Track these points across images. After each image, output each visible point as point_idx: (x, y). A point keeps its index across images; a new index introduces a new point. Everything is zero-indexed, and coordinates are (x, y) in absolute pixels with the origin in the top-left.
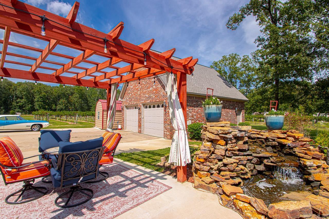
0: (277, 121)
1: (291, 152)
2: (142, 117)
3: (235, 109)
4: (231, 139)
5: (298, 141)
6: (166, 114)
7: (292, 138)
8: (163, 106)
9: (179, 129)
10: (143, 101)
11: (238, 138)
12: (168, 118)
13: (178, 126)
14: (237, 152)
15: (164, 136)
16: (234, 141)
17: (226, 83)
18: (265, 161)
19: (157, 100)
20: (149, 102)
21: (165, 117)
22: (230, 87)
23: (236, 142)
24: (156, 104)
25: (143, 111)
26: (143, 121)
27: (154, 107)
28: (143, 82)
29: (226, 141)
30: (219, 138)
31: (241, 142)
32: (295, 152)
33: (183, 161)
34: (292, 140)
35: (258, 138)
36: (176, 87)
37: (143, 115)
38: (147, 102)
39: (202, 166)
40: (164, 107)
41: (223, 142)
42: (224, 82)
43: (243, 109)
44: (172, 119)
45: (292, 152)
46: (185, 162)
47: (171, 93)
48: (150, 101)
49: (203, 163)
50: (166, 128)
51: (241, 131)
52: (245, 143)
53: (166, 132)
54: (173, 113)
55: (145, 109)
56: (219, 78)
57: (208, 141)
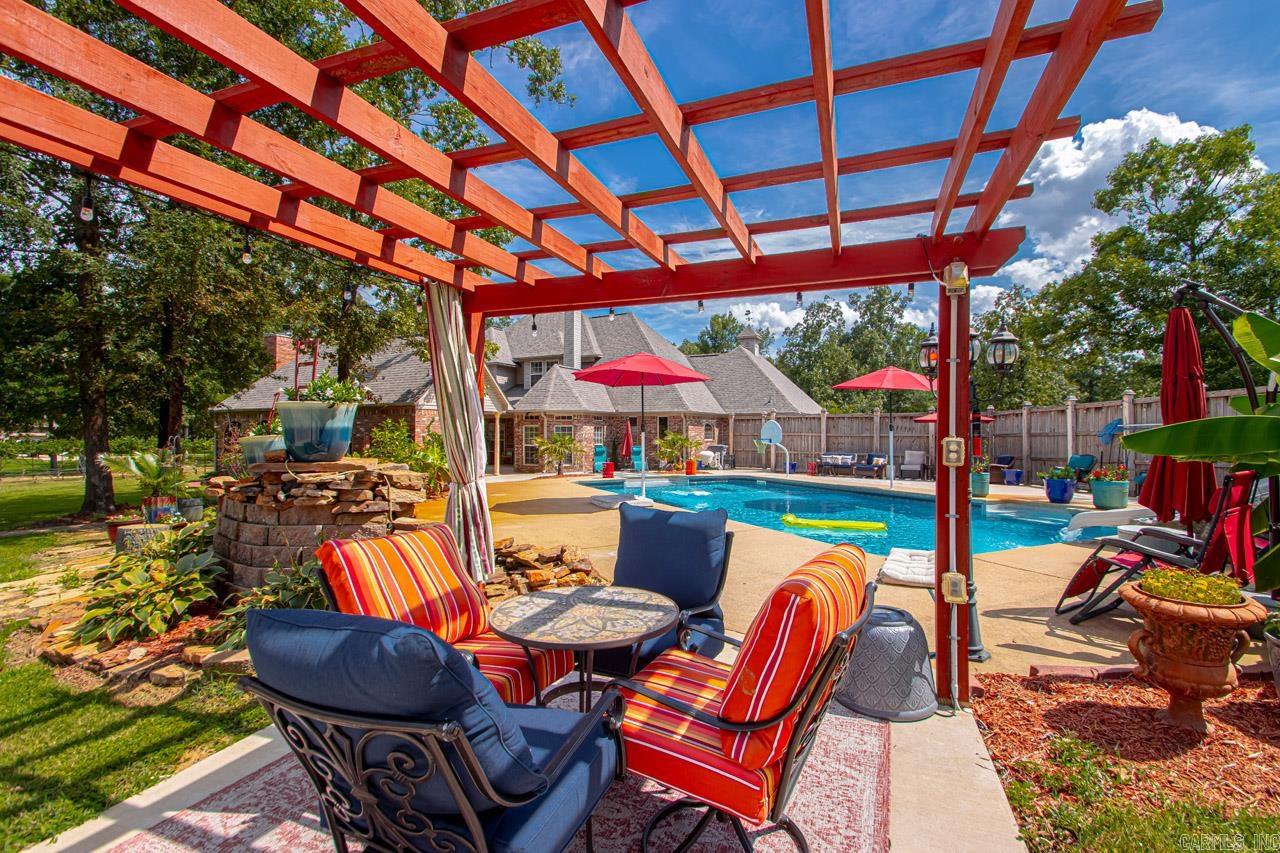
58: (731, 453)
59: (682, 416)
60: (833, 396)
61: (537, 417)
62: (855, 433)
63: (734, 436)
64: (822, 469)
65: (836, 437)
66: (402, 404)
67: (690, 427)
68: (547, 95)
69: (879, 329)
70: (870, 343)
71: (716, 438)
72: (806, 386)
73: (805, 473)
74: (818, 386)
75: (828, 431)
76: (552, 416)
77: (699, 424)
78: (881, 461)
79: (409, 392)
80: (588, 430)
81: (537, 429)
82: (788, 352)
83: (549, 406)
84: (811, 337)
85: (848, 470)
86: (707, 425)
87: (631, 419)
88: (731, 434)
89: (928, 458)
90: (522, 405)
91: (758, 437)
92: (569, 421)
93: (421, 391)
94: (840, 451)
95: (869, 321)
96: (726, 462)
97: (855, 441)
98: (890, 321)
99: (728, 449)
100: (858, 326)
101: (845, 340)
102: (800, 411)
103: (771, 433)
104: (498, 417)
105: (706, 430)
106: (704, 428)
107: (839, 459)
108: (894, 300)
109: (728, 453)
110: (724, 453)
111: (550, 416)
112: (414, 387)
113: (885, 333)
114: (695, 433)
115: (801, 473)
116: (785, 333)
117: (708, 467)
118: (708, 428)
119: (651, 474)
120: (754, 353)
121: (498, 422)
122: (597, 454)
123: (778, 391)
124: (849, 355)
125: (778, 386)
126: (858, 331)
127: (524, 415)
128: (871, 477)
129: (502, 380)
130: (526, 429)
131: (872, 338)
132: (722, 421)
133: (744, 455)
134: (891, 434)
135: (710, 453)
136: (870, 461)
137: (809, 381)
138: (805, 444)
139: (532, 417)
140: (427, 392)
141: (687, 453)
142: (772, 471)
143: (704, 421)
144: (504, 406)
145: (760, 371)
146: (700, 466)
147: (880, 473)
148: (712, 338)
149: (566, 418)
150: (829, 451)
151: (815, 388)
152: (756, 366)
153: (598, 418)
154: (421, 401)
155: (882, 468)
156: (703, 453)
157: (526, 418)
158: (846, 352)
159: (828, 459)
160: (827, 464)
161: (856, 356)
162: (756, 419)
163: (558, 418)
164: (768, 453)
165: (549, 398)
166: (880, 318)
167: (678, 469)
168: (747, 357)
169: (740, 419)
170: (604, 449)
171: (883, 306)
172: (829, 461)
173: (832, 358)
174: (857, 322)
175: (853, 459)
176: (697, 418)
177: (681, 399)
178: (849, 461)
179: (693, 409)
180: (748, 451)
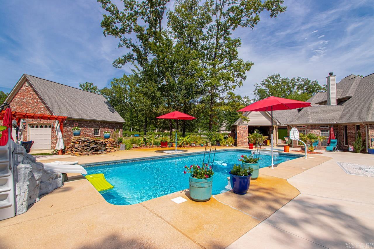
2: (28, 135)
3: (114, 128)
4: (81, 141)
6: (53, 132)
8: (50, 127)
9: (60, 138)
10: (29, 122)
11: (84, 141)
12: (55, 136)
13: (59, 137)
14: (83, 146)
15: (51, 148)
16: (83, 142)
17: (111, 109)
18: (95, 149)
19: (45, 122)
20: (36, 122)
21: (52, 135)
22: (113, 112)
23: (84, 143)
24: (44, 125)
25: (29, 130)
26: (29, 138)
27: (41, 127)
28: (30, 105)
29: (79, 142)
30: (76, 141)
31: (86, 143)
33: (61, 148)
35: (99, 142)
36: (59, 124)
37: (29, 133)
38: (34, 123)
39: (68, 150)
40: (52, 127)
41: (78, 142)
42: (108, 108)
43: (122, 128)
44: (57, 135)
46: (62, 148)
47: (57, 126)
48: (38, 123)
49: (69, 149)
50: (53, 142)
51: (86, 139)
52: (87, 143)
53: (53, 145)
54: (58, 134)
55: (31, 128)
56: (105, 104)
57: (72, 143)
59: (364, 124)
67: (370, 130)
87: (345, 126)
92: (304, 128)
149: (302, 126)
153: (324, 126)
177: (368, 115)
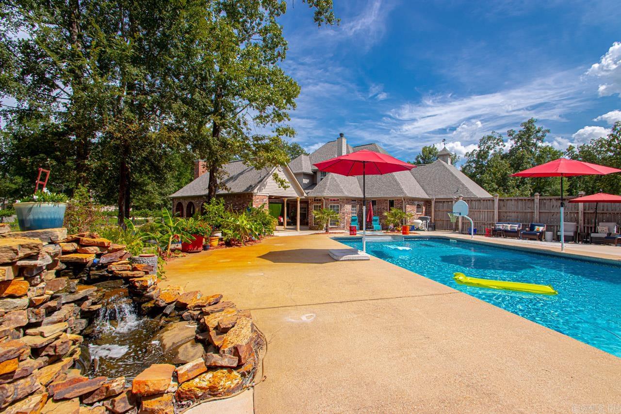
0: (56, 217)
1: (103, 273)
5: (106, 252)
7: (96, 248)
30: (12, 275)
32: (112, 272)
34: (95, 252)
45: (106, 273)
58: (433, 221)
59: (403, 199)
60: (497, 189)
61: (320, 200)
62: (520, 210)
63: (435, 211)
64: (496, 233)
65: (506, 212)
66: (246, 192)
67: (407, 206)
68: (325, 21)
69: (528, 150)
70: (522, 158)
71: (424, 212)
72: (480, 183)
73: (482, 235)
74: (487, 183)
75: (499, 208)
76: (328, 199)
77: (412, 204)
78: (541, 229)
79: (251, 186)
80: (348, 208)
81: (320, 207)
82: (467, 166)
83: (327, 194)
84: (483, 156)
85: (516, 234)
86: (418, 205)
87: (373, 201)
88: (433, 210)
89: (577, 227)
90: (312, 193)
91: (451, 212)
92: (338, 202)
93: (256, 186)
94: (508, 221)
95: (521, 145)
96: (429, 226)
97: (520, 215)
98: (535, 145)
99: (431, 219)
100: (514, 148)
101: (504, 157)
102: (479, 196)
103: (460, 209)
104: (299, 200)
105: (417, 207)
106: (416, 206)
107: (509, 227)
108: (538, 132)
109: (431, 221)
110: (429, 221)
111: (327, 199)
112: (253, 184)
113: (531, 151)
114: (410, 209)
115: (480, 235)
116: (466, 155)
117: (418, 229)
118: (419, 206)
119: (382, 233)
120: (448, 164)
121: (299, 202)
122: (353, 220)
123: (463, 185)
124: (507, 165)
125: (463, 182)
126: (513, 151)
127: (314, 199)
128: (535, 240)
129: (306, 181)
130: (314, 206)
131: (523, 155)
132: (428, 202)
133: (441, 223)
134: (562, 209)
135: (420, 221)
136: (532, 228)
137: (481, 180)
138: (483, 216)
139: (318, 200)
140: (259, 186)
141: (405, 221)
142: (459, 233)
143: (416, 203)
144: (302, 194)
145: (452, 173)
146: (413, 228)
147: (541, 237)
148: (422, 159)
149: (335, 200)
150: (500, 221)
151: (485, 185)
152: (449, 171)
153: (354, 201)
154: (255, 191)
155: (542, 233)
156: (415, 221)
157: (315, 200)
158: (506, 164)
159: (500, 226)
160: (500, 230)
161: (512, 166)
162: (450, 201)
163: (331, 200)
164: (457, 221)
165: (326, 190)
166: (528, 143)
167: (398, 231)
168: (443, 165)
169: (438, 201)
170: (357, 218)
171: (530, 136)
172: (501, 228)
173: (496, 167)
174: (512, 146)
175: (519, 227)
176: (411, 201)
177: (402, 189)
178: (516, 228)
179: (409, 195)
180: (444, 220)
